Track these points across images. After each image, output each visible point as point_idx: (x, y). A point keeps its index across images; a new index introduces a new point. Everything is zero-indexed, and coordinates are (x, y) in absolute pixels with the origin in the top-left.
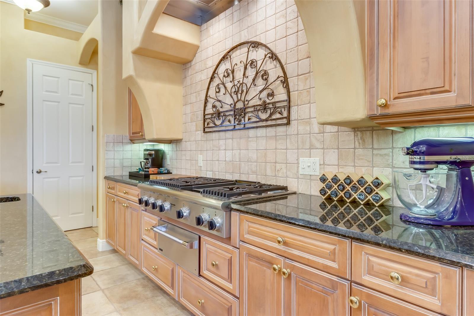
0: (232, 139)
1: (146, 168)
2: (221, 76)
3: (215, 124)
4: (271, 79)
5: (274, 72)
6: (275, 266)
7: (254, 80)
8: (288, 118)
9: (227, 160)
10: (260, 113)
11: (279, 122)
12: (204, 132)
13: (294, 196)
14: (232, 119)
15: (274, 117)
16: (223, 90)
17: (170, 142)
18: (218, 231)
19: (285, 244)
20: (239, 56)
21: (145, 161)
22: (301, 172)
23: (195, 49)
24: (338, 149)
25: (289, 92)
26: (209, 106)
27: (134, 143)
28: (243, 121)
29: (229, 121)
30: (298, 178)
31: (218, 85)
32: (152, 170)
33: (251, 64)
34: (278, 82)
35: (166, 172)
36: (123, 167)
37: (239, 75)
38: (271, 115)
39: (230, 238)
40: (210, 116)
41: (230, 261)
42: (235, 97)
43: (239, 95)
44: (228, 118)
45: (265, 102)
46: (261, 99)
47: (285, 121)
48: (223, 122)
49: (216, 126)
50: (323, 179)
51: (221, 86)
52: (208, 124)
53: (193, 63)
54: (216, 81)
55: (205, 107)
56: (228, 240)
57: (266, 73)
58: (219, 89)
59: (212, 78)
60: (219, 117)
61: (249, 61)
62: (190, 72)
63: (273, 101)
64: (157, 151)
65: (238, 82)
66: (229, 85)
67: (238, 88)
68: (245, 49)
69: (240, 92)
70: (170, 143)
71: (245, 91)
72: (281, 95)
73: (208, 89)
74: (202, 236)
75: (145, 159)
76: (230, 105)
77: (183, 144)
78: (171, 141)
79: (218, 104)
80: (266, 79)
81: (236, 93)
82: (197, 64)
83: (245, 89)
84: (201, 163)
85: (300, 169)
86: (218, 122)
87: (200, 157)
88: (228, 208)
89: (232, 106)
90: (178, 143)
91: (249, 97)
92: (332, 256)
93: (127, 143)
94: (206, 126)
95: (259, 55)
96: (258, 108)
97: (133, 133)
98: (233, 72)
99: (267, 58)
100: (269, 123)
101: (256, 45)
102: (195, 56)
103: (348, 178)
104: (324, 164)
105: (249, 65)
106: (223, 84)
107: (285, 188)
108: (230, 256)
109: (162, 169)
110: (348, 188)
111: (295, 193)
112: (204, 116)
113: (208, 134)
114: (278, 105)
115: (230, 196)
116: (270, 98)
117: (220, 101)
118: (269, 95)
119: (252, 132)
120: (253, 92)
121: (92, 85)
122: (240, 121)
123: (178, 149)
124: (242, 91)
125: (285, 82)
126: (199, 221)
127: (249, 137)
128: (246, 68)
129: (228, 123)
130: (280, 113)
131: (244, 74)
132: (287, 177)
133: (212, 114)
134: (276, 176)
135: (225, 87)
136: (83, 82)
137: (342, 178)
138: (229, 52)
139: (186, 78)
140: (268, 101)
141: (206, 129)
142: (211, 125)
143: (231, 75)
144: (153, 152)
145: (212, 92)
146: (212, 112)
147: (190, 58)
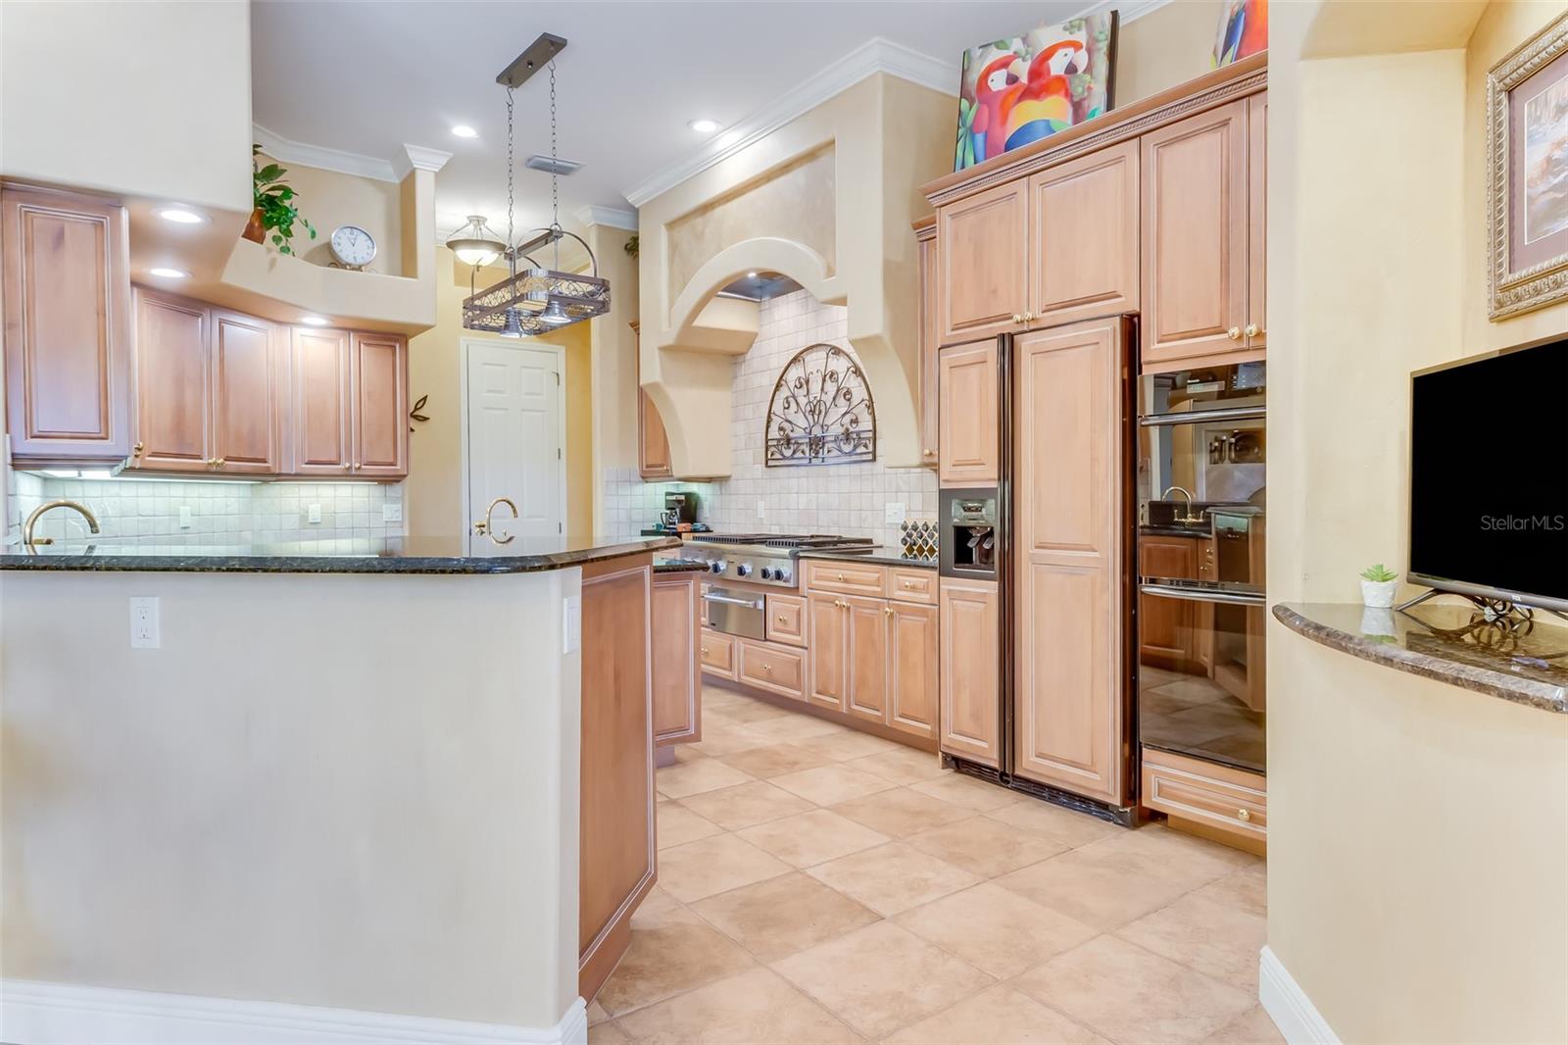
0: (807, 477)
1: (670, 524)
2: (792, 385)
3: (782, 455)
4: (855, 400)
5: (859, 393)
6: (837, 602)
7: (834, 399)
8: (874, 453)
9: (800, 507)
10: (842, 443)
11: (865, 457)
12: (767, 466)
13: (879, 549)
14: (807, 450)
15: (859, 451)
16: (793, 406)
17: (709, 480)
18: (785, 581)
19: (846, 581)
20: (816, 362)
21: (668, 511)
22: (887, 522)
23: (751, 338)
24: (922, 492)
25: (874, 421)
26: (774, 427)
27: (647, 482)
28: (820, 455)
29: (803, 452)
30: (885, 528)
31: (787, 398)
32: (681, 527)
33: (831, 376)
34: (863, 405)
35: (704, 529)
36: (631, 522)
37: (815, 387)
38: (855, 447)
39: (798, 588)
40: (775, 443)
41: (799, 613)
42: (810, 417)
43: (816, 417)
44: (802, 447)
45: (847, 430)
46: (842, 425)
47: (870, 457)
48: (794, 452)
49: (785, 458)
50: (905, 528)
51: (791, 400)
52: (772, 455)
53: (748, 356)
54: (784, 393)
55: (768, 427)
56: (795, 590)
57: (848, 392)
58: (788, 403)
59: (778, 386)
60: (788, 445)
61: (829, 370)
62: (743, 369)
63: (857, 429)
64: (688, 495)
65: (815, 398)
66: (803, 401)
67: (815, 406)
68: (822, 354)
69: (817, 412)
70: (709, 482)
71: (823, 411)
72: (866, 424)
73: (772, 400)
74: (767, 594)
75: (669, 509)
76: (804, 429)
77: (732, 483)
78: (711, 478)
79: (786, 425)
80: (849, 400)
81: (812, 412)
82: (755, 357)
83: (823, 408)
84: (762, 514)
85: (887, 518)
86: (788, 453)
87: (761, 505)
88: (796, 557)
89: (808, 431)
90: (724, 483)
91: (828, 422)
92: (878, 583)
93: (637, 483)
94: (769, 457)
95: (840, 365)
96: (840, 437)
97: (647, 467)
98: (807, 382)
99: (850, 372)
100: (854, 458)
101: (837, 351)
102: (751, 346)
103: (925, 524)
104: (910, 510)
105: (828, 377)
106: (794, 396)
107: (869, 541)
108: (798, 607)
109: (698, 525)
110: (925, 534)
111: (881, 547)
112: (767, 443)
113: (772, 469)
114: (863, 435)
115: (798, 545)
116: (854, 425)
117: (790, 422)
118: (852, 421)
119: (833, 470)
120: (834, 415)
121: (558, 375)
122: (817, 453)
123: (724, 492)
124: (820, 412)
125: (871, 407)
126: (765, 574)
127: (829, 476)
128: (824, 380)
129: (802, 455)
130: (866, 446)
131: (822, 389)
132: (873, 528)
133: (779, 440)
134: (861, 527)
135: (797, 403)
136: (542, 369)
137: (920, 525)
138: (802, 353)
139: (736, 377)
140: (851, 430)
141: (769, 462)
142: (778, 456)
143: (805, 386)
144: (683, 498)
145: (778, 407)
146: (779, 437)
147: (744, 351)
